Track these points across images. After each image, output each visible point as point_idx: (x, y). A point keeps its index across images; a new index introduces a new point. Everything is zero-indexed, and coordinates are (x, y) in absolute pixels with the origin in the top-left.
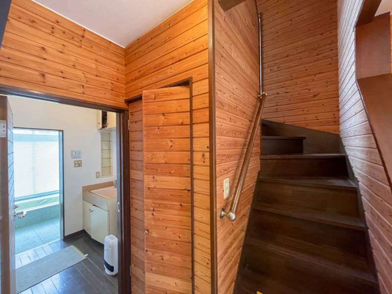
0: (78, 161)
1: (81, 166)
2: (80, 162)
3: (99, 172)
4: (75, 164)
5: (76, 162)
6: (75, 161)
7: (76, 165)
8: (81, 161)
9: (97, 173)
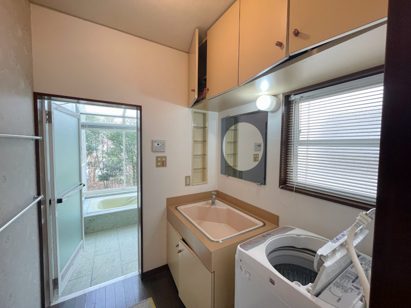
0: (162, 157)
1: (166, 166)
2: (164, 159)
3: (189, 177)
4: (157, 161)
5: (159, 159)
6: (157, 158)
7: (159, 164)
8: (165, 157)
9: (186, 177)
